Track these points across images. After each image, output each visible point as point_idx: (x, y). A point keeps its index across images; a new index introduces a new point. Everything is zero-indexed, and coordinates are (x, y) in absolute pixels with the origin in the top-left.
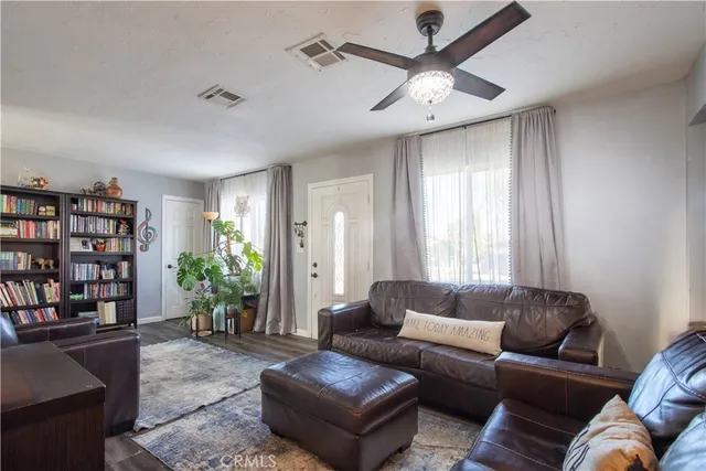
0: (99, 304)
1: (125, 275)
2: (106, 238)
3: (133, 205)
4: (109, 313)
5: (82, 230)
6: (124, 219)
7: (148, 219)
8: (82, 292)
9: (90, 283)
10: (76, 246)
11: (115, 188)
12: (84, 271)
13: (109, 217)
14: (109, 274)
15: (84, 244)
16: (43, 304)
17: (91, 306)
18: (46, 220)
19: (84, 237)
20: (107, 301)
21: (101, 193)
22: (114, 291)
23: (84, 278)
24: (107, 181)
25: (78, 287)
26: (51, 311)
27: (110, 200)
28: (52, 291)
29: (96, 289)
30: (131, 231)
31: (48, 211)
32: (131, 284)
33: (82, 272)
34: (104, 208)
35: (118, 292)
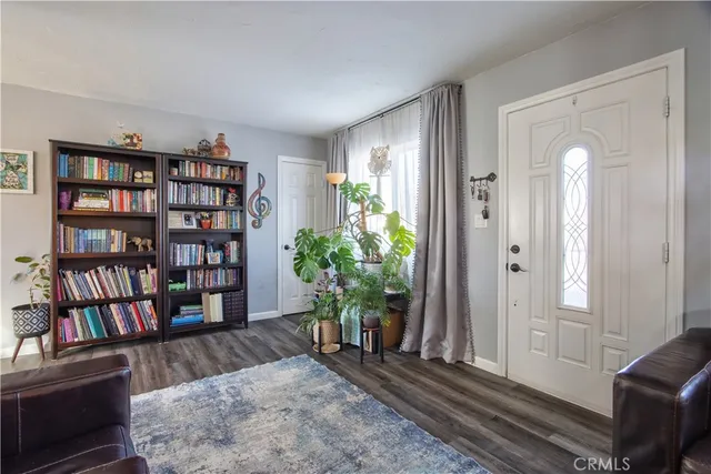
0: (204, 296)
1: (234, 259)
2: (211, 210)
3: (241, 167)
4: (214, 308)
5: (183, 201)
6: (234, 186)
7: (261, 187)
8: (183, 280)
9: (194, 268)
10: (176, 221)
11: (222, 146)
12: (186, 254)
13: (213, 184)
14: (215, 257)
15: (188, 219)
16: (139, 296)
17: (195, 298)
18: (143, 188)
19: (186, 209)
20: (213, 291)
21: (206, 154)
22: (221, 279)
23: (186, 263)
24: (213, 140)
25: (179, 274)
26: (147, 304)
27: (216, 163)
28: (148, 279)
29: (201, 276)
30: (240, 201)
31: (144, 177)
32: (241, 270)
33: (185, 255)
34: (208, 172)
35: (227, 281)
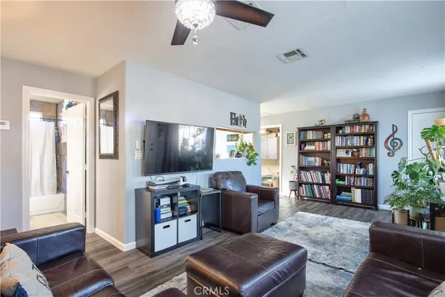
0: (352, 189)
1: (371, 173)
2: (358, 148)
3: (374, 124)
4: (357, 196)
5: (344, 145)
6: (372, 135)
7: (394, 133)
8: (344, 180)
9: (350, 175)
10: (341, 154)
11: (365, 115)
12: (345, 168)
13: (359, 135)
14: (361, 171)
15: (347, 152)
16: (324, 184)
17: (348, 189)
18: (327, 140)
19: (346, 148)
20: (357, 188)
21: (357, 121)
22: (364, 182)
23: (345, 172)
24: (360, 113)
25: (342, 177)
26: (327, 187)
27: (361, 124)
28: (328, 177)
29: (352, 180)
30: (374, 143)
31: (328, 136)
32: (374, 178)
34: (357, 129)
35: (367, 184)
